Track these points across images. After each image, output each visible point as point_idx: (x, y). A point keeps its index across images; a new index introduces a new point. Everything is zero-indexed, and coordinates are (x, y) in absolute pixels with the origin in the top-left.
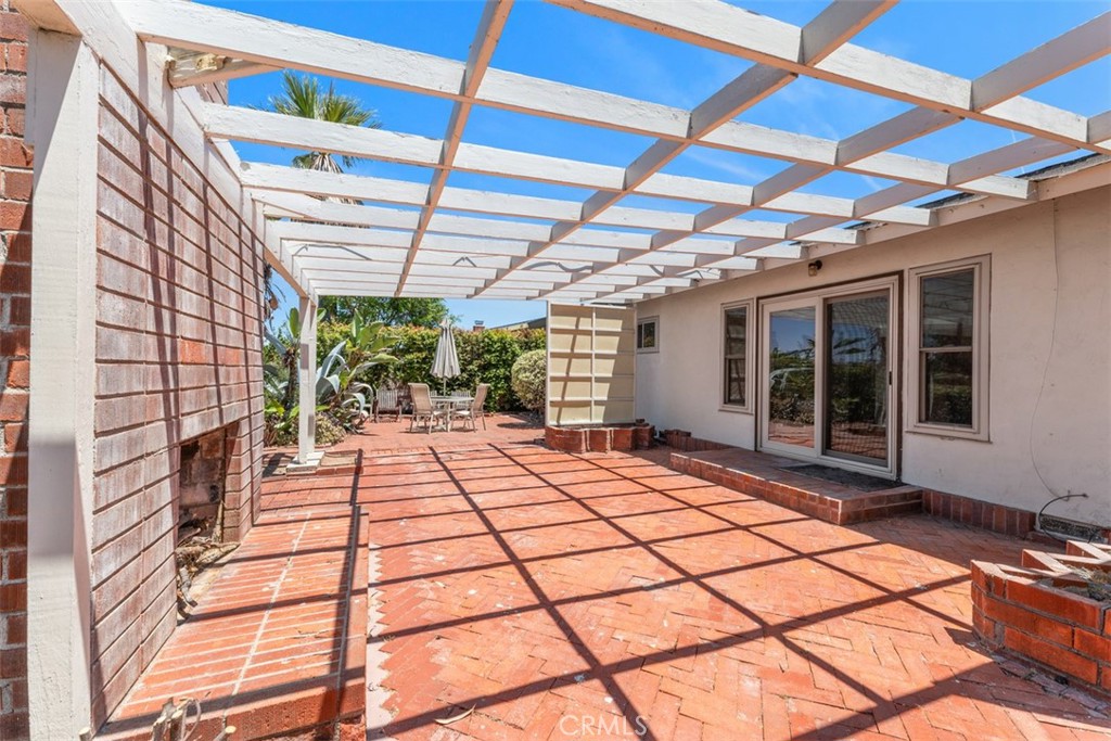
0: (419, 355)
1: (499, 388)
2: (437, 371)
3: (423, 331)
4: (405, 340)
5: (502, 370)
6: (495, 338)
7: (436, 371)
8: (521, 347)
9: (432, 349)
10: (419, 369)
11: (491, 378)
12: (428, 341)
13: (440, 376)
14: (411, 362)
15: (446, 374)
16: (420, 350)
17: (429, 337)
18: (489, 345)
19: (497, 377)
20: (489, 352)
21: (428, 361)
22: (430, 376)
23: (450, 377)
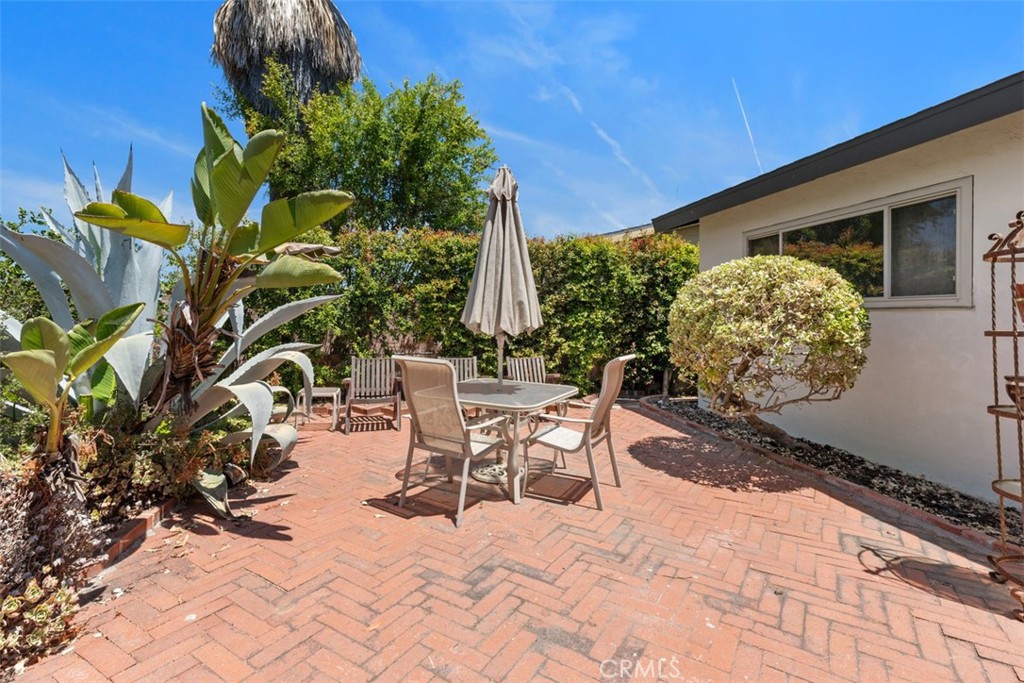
0: (442, 283)
1: (594, 348)
2: (480, 316)
3: (451, 238)
4: (415, 255)
5: (600, 314)
6: (588, 251)
7: (476, 317)
8: (634, 268)
9: (466, 272)
10: (443, 311)
11: (579, 329)
12: (458, 258)
13: (488, 330)
14: (425, 299)
15: (505, 326)
16: (443, 275)
17: (460, 250)
18: (575, 264)
19: (590, 327)
20: (576, 278)
21: (460, 295)
22: (462, 326)
23: (516, 332)
